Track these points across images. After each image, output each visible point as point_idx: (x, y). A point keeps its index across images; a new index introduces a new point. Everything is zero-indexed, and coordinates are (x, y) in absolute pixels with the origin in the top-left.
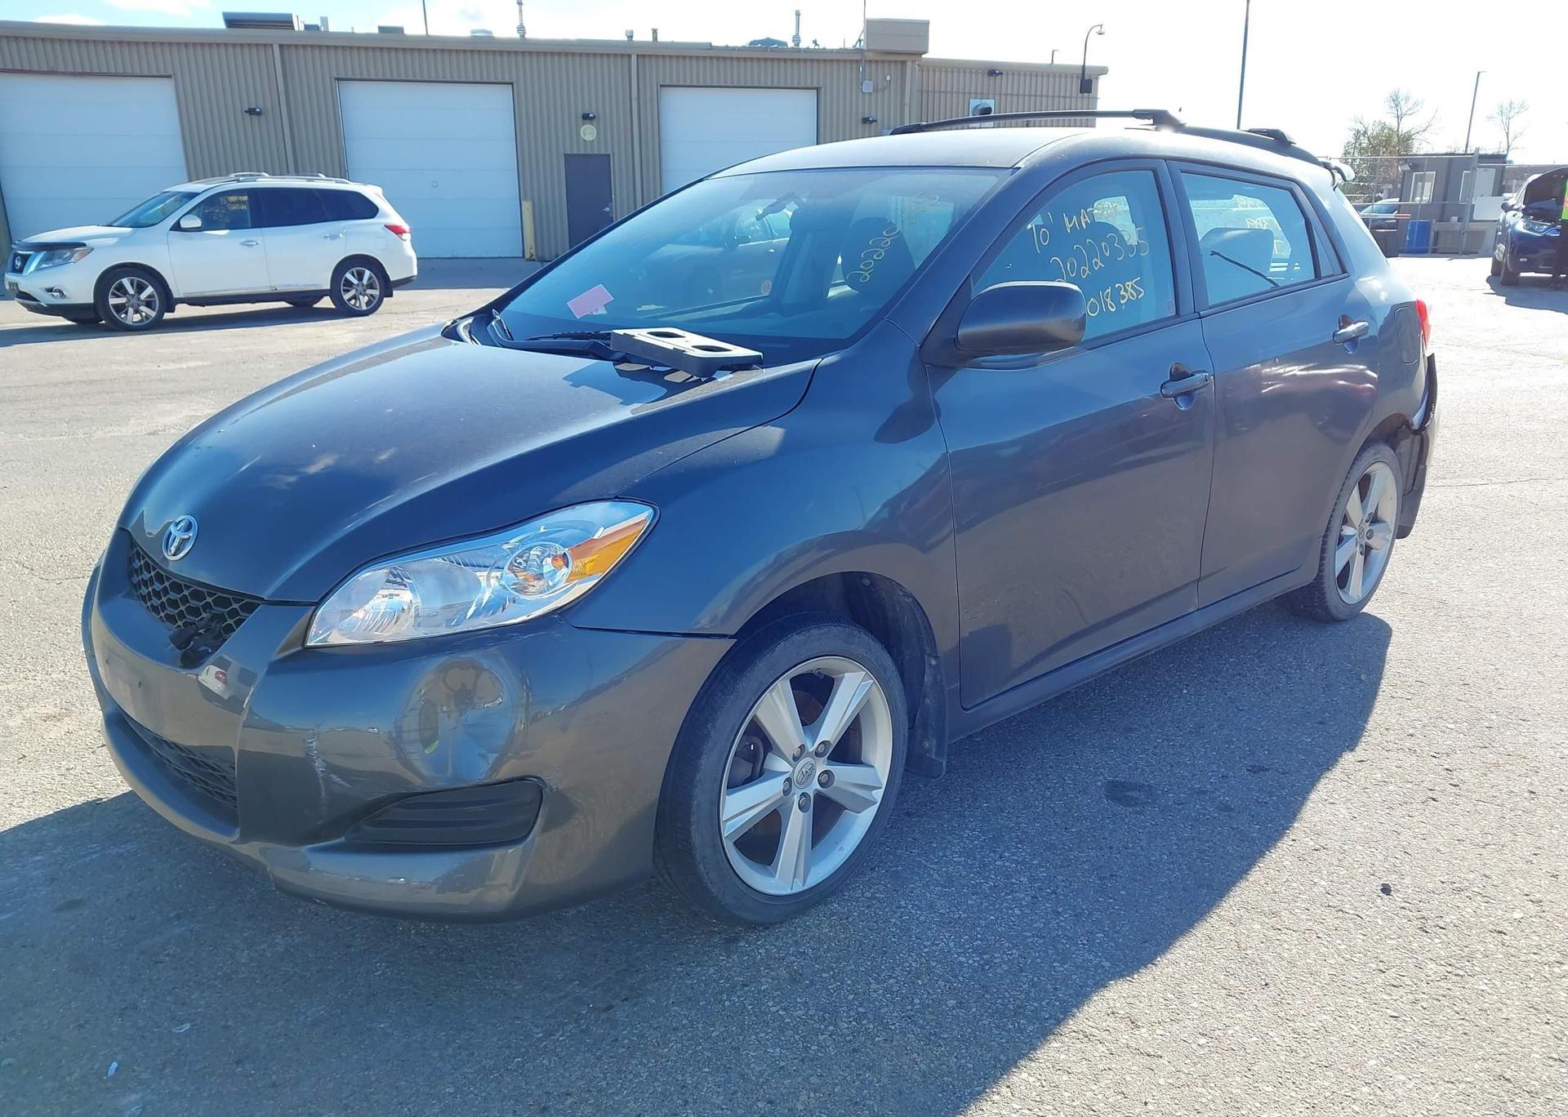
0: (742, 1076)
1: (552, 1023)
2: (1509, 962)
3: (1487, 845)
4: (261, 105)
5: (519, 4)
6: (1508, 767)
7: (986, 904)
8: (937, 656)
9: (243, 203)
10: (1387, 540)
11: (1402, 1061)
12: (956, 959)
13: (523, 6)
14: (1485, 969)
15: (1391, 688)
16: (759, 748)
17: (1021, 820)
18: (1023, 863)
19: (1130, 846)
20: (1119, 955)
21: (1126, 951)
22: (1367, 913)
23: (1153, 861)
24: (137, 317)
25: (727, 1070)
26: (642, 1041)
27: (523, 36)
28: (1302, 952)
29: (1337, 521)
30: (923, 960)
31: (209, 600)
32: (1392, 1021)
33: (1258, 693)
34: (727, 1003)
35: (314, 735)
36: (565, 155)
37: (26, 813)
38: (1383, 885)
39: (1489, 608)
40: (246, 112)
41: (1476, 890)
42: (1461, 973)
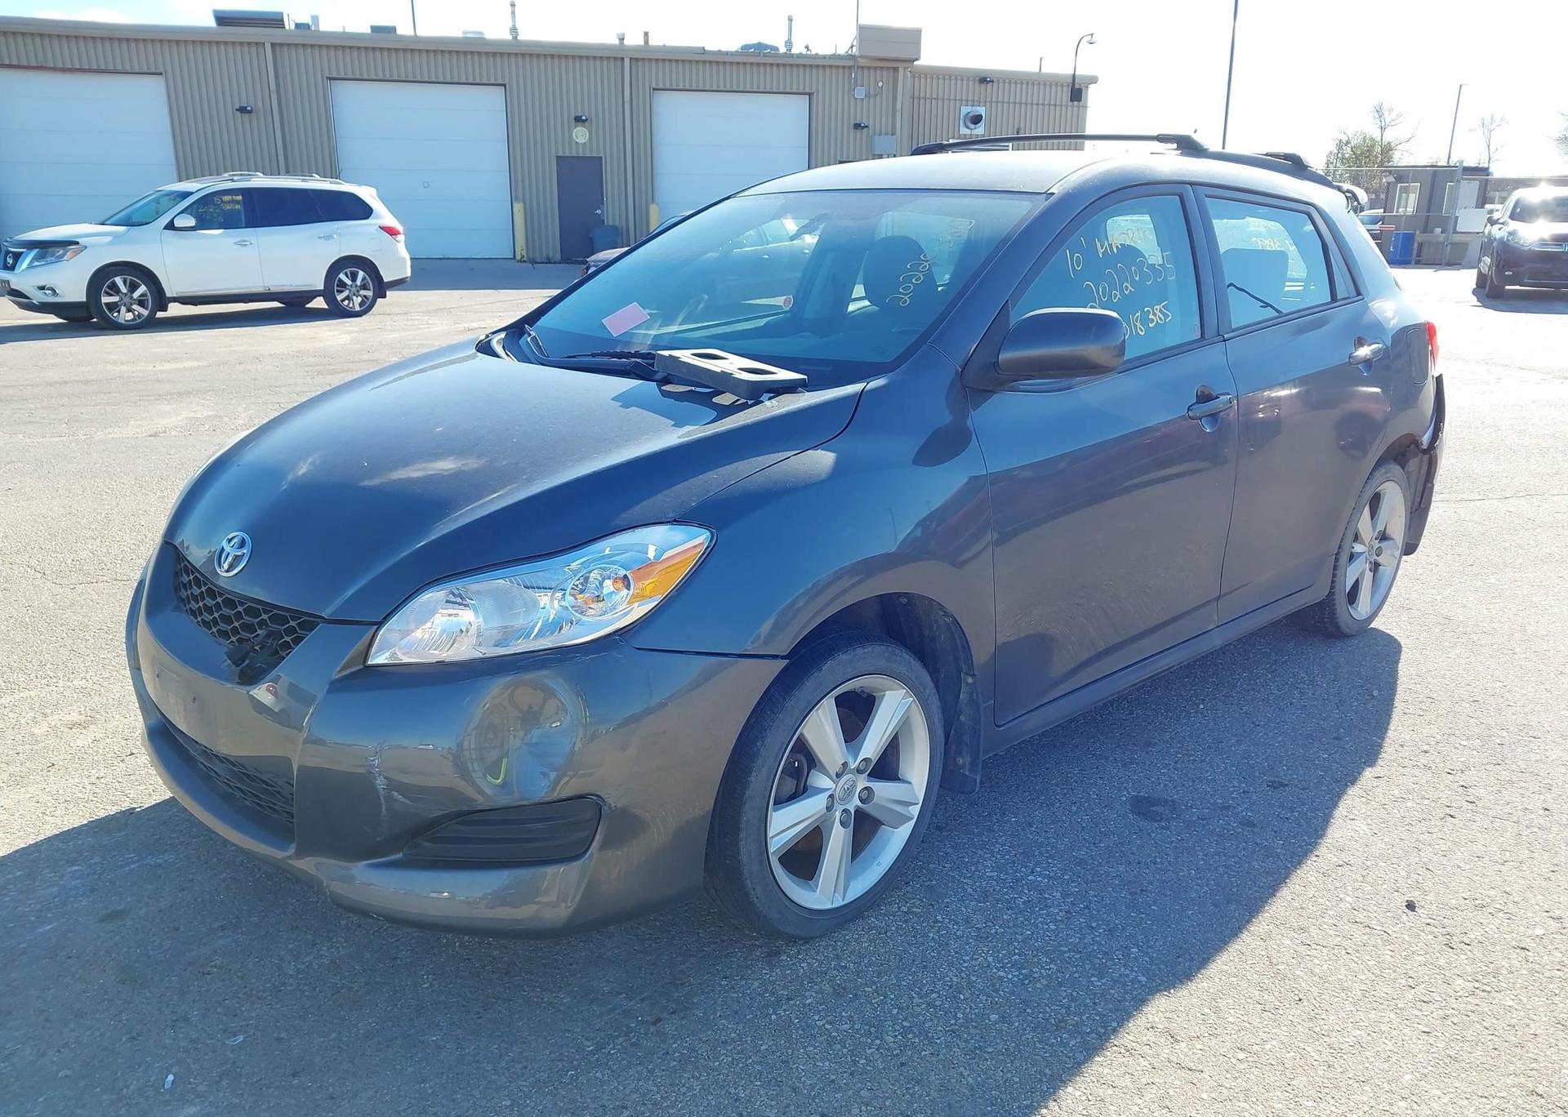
0: (794, 1089)
1: (603, 1036)
2: (1534, 978)
3: (1505, 861)
4: (252, 103)
5: (512, 5)
6: (1522, 784)
7: (1021, 919)
8: (974, 675)
9: (237, 202)
10: (1394, 556)
11: (1436, 1076)
12: (995, 973)
13: (516, 8)
14: (1511, 985)
15: (1403, 704)
16: (803, 765)
17: (1049, 835)
18: (1055, 878)
19: (1159, 860)
20: (1154, 970)
21: (1162, 966)
22: (1394, 929)
23: (1181, 876)
24: (130, 316)
25: (779, 1084)
26: (692, 1055)
27: (515, 38)
28: (1333, 968)
29: (1350, 537)
30: (963, 975)
31: (265, 617)
32: (1425, 1036)
33: (1273, 708)
34: (773, 1017)
35: (377, 753)
36: (557, 157)
37: (60, 823)
38: (1407, 901)
39: (1493, 624)
40: (237, 110)
41: (1498, 906)
42: (1488, 989)
